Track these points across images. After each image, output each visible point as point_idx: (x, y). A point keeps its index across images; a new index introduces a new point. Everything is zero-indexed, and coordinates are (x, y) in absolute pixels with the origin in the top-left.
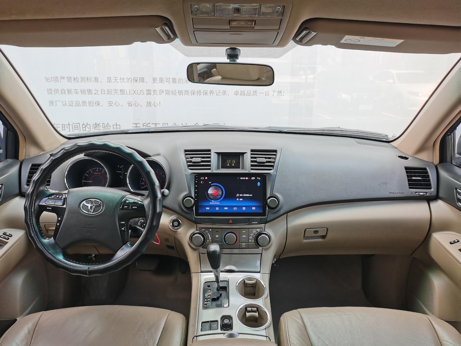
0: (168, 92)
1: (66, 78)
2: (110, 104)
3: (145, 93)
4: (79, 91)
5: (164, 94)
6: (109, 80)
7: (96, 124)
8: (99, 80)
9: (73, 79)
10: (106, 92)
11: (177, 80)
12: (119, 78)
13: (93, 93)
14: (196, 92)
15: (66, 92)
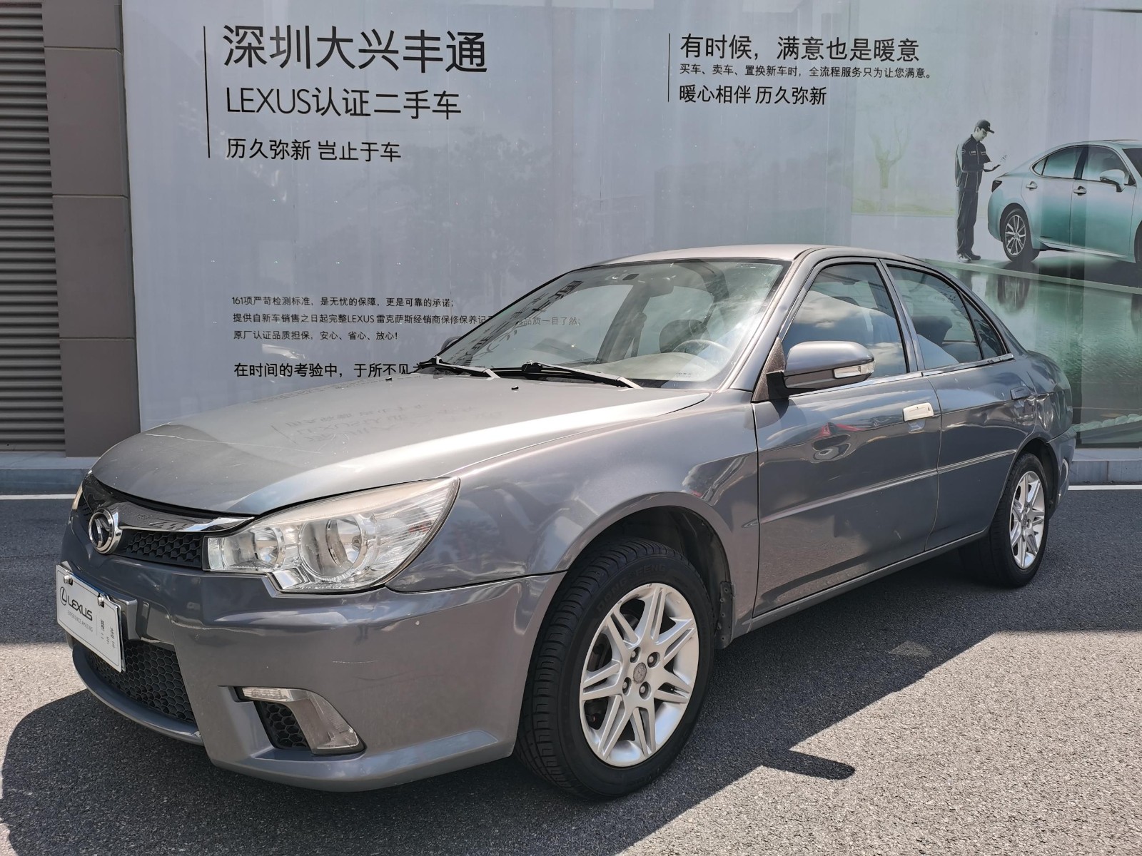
0: (408, 319)
1: (262, 299)
2: (324, 335)
3: (376, 319)
4: (280, 317)
5: (402, 322)
6: (324, 301)
7: (300, 365)
8: (310, 302)
9: (272, 301)
10: (319, 320)
11: (422, 302)
12: (339, 299)
13: (300, 320)
14: (450, 318)
15: (261, 318)
